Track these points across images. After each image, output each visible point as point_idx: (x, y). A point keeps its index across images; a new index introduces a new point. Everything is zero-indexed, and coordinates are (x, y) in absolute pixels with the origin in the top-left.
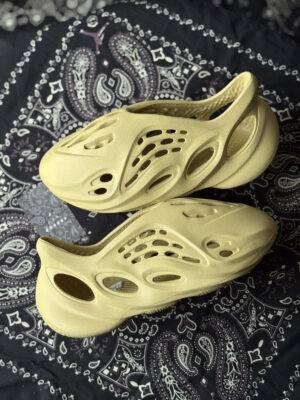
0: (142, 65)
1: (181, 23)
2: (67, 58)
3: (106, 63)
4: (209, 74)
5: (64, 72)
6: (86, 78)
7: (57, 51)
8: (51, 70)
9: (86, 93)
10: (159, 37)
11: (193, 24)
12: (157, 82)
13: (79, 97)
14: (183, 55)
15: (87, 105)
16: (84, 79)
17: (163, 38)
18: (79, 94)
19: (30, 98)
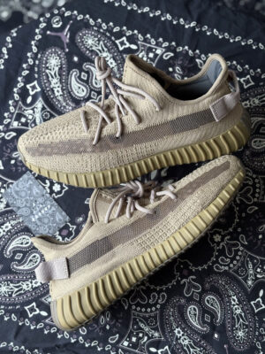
0: (110, 55)
1: (139, 12)
2: (40, 60)
3: (76, 59)
4: (172, 55)
5: (38, 73)
6: (60, 75)
8: (25, 73)
9: (63, 90)
10: (121, 27)
11: (151, 11)
13: (57, 94)
14: (146, 40)
15: (65, 101)
16: (58, 76)
17: (125, 28)
18: (56, 92)
19: (11, 102)
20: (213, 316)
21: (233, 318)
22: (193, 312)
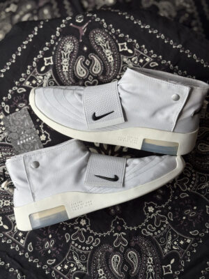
0: (111, 53)
1: (142, 27)
2: (59, 42)
3: (85, 49)
4: (157, 64)
5: (55, 51)
6: (70, 57)
7: (52, 36)
8: (46, 49)
9: (69, 68)
10: (125, 35)
11: (150, 29)
12: (120, 66)
13: (64, 70)
14: (140, 49)
15: (68, 76)
16: (69, 57)
17: (128, 36)
18: (63, 68)
19: (29, 67)
20: (131, 268)
21: (145, 274)
22: (116, 260)
